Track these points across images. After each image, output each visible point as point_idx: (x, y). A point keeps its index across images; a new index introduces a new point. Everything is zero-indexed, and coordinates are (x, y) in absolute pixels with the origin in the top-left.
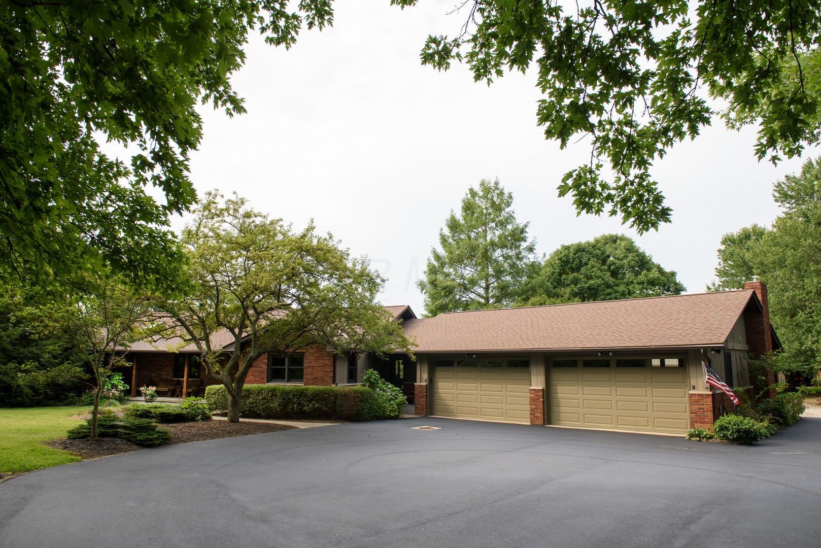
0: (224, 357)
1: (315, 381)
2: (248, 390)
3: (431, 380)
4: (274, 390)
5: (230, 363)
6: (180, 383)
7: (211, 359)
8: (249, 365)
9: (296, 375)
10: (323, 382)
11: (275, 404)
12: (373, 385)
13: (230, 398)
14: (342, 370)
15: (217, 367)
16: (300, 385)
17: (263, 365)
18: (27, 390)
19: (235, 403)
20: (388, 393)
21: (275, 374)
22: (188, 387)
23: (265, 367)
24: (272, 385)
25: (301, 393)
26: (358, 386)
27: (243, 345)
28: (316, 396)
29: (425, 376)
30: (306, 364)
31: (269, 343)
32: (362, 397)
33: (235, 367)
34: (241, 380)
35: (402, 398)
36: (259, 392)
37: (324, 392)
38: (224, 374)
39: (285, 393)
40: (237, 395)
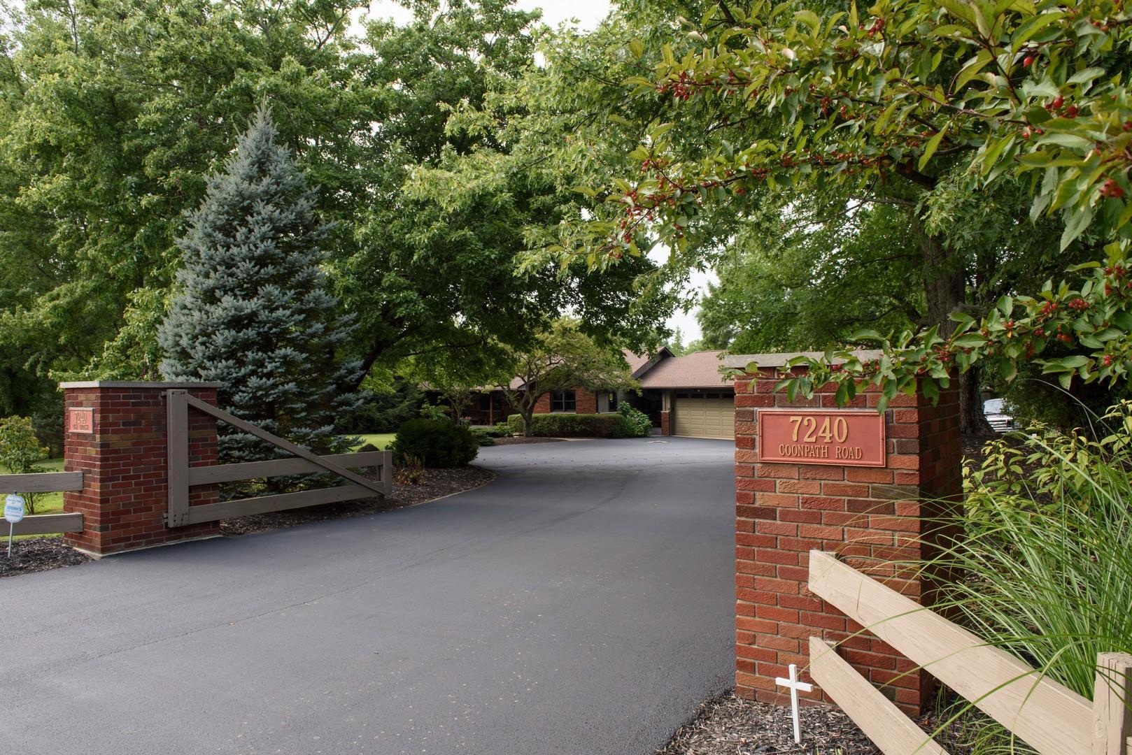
0: (520, 393)
1: (584, 411)
2: (536, 418)
3: (673, 409)
4: (554, 417)
5: (524, 400)
6: (487, 414)
7: (512, 398)
8: (535, 401)
9: (570, 407)
10: (589, 411)
11: (555, 427)
12: (625, 413)
13: (524, 422)
14: (604, 403)
15: (516, 404)
16: (574, 414)
17: (546, 400)
18: (384, 422)
19: (528, 425)
20: (639, 418)
21: (556, 406)
22: (494, 417)
23: (548, 401)
24: (553, 414)
25: (573, 419)
26: (614, 414)
27: (532, 386)
28: (583, 421)
29: (668, 406)
30: (577, 398)
31: (547, 386)
32: (614, 421)
33: (527, 402)
34: (531, 411)
35: (647, 422)
36: (545, 419)
37: (588, 418)
38: (520, 407)
39: (562, 419)
40: (529, 421)
